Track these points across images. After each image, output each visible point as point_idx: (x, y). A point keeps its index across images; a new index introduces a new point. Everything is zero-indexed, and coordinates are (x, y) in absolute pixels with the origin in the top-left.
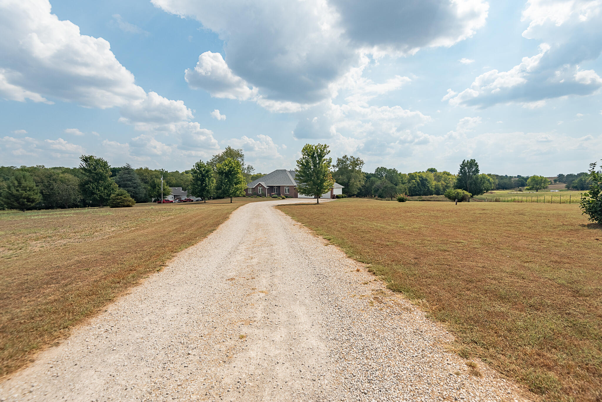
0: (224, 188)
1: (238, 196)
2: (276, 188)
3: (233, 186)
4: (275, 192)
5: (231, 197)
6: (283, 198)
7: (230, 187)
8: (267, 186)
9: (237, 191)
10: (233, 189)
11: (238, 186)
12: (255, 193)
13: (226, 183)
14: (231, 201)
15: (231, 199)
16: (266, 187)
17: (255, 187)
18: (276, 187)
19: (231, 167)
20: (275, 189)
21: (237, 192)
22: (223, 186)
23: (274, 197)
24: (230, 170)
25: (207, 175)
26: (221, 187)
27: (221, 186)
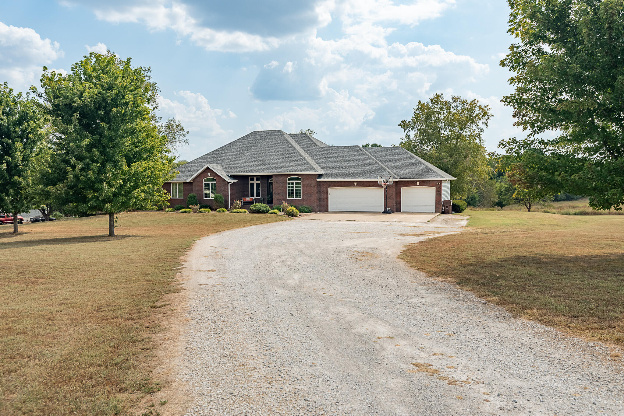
0: (76, 177)
1: (141, 209)
2: (255, 182)
3: (115, 164)
4: (252, 195)
5: (111, 214)
6: (291, 215)
7: (101, 171)
8: (232, 177)
9: (136, 186)
10: (115, 177)
11: (139, 166)
12: (194, 197)
13: (85, 154)
14: (111, 227)
15: (111, 220)
16: (228, 179)
17: (194, 180)
18: (257, 179)
19: (110, 88)
20: (252, 185)
21: (136, 192)
22: (74, 167)
23: (257, 212)
24: (104, 100)
25: (23, 131)
26: (66, 173)
27: (63, 166)
